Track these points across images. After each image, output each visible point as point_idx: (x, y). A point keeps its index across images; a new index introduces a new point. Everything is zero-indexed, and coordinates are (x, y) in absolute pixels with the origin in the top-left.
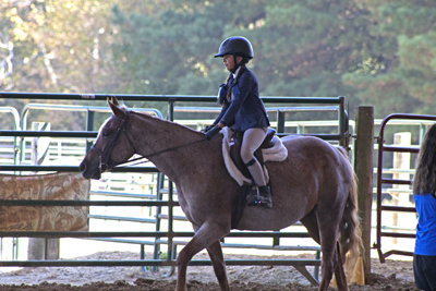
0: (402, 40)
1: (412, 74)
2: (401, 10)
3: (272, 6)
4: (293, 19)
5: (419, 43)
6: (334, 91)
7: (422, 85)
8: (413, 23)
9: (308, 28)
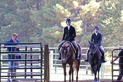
0: (44, 29)
1: (46, 37)
2: (43, 22)
3: (13, 22)
4: (18, 25)
5: (48, 30)
6: (28, 41)
7: (48, 39)
8: (46, 25)
9: (21, 27)
